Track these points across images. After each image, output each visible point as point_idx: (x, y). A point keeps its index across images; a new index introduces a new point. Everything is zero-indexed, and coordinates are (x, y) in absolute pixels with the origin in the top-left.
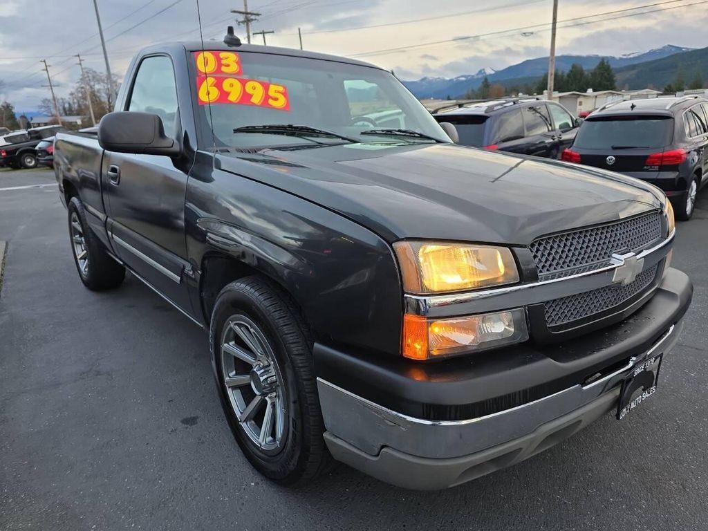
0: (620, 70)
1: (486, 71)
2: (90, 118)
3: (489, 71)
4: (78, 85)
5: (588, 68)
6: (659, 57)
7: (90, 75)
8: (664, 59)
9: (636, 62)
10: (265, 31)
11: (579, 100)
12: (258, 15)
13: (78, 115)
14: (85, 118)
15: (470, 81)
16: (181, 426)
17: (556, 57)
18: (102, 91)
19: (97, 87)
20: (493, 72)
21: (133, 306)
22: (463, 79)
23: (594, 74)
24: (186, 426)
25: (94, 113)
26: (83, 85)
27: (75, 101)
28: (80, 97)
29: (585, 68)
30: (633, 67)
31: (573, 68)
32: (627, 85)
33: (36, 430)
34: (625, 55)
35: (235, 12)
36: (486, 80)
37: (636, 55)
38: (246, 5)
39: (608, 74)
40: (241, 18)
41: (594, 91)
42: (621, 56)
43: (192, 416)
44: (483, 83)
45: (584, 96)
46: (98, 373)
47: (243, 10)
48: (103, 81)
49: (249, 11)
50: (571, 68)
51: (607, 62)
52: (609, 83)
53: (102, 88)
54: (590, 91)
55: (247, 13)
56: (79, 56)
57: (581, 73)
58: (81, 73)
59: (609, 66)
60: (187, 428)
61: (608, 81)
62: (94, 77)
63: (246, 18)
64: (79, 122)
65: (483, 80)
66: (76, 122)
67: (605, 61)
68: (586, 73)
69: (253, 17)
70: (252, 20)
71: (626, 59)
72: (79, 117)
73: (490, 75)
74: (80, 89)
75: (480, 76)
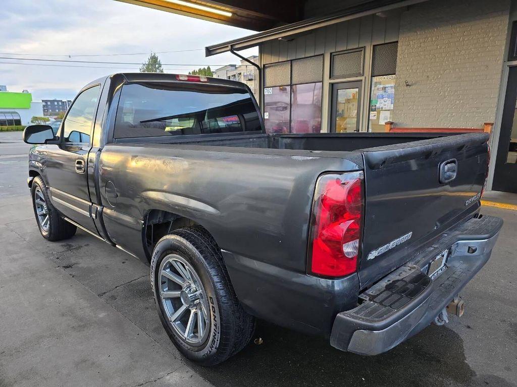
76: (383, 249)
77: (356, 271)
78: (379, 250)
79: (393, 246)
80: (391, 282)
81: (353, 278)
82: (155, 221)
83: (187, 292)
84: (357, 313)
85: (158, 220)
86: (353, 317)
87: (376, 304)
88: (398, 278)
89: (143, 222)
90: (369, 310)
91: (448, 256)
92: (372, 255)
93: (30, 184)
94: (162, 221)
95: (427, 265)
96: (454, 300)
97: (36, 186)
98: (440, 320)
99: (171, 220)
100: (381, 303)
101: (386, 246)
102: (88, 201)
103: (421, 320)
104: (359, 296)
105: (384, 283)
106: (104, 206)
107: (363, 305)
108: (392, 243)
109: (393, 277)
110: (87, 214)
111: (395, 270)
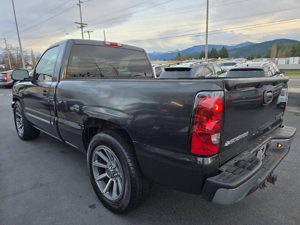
0: (230, 51)
1: (179, 50)
2: (9, 65)
3: (180, 50)
4: (3, 51)
5: (218, 50)
6: (244, 46)
7: (9, 47)
8: (246, 47)
9: (236, 48)
10: (89, 31)
11: (216, 61)
12: (87, 24)
13: (3, 64)
14: (6, 66)
15: (173, 53)
16: (89, 209)
17: (208, 45)
18: (15, 54)
19: (12, 52)
20: (181, 50)
21: (50, 152)
22: (170, 52)
23: (221, 52)
24: (91, 209)
25: (11, 63)
26: (6, 52)
27: (2, 58)
28: (4, 57)
29: (217, 49)
30: (235, 49)
31: (212, 49)
32: (233, 56)
33: (17, 215)
34: (231, 45)
35: (76, 23)
36: (179, 53)
37: (236, 45)
38: (81, 20)
39: (226, 52)
40: (80, 25)
41: (221, 58)
42: (230, 45)
43: (93, 204)
44: (178, 54)
45: (218, 60)
46: (41, 185)
47: (80, 23)
48: (15, 50)
49: (82, 23)
50: (211, 49)
51: (226, 47)
52: (226, 55)
53: (15, 53)
54: (220, 58)
55: (82, 24)
56: (5, 39)
57: (216, 51)
58: (6, 46)
59: (226, 49)
60: (92, 210)
61: (226, 54)
62: (11, 48)
63: (82, 25)
64: (4, 67)
65: (178, 53)
66: (2, 67)
67: (225, 47)
68: (217, 51)
69: (84, 25)
70: (84, 26)
71: (232, 46)
72: (3, 65)
73: (181, 51)
74: (4, 53)
75: (177, 51)
76: (233, 141)
77: (218, 153)
78: (231, 140)
79: (238, 139)
80: (237, 161)
81: (216, 157)
82: (91, 126)
83: (110, 168)
84: (219, 178)
85: (92, 126)
86: (217, 180)
87: (230, 173)
88: (240, 159)
89: (83, 126)
90: (226, 176)
91: (266, 149)
92: (227, 144)
93: (13, 106)
94: (94, 126)
95: (256, 153)
96: (271, 174)
97: (17, 107)
98: (263, 186)
99: (100, 125)
100: (232, 173)
101: (234, 139)
102: (49, 114)
103: (255, 185)
104: (219, 169)
105: (232, 162)
106: (59, 117)
107: (221, 174)
108: (238, 137)
109: (238, 159)
110: (49, 122)
111: (239, 154)
